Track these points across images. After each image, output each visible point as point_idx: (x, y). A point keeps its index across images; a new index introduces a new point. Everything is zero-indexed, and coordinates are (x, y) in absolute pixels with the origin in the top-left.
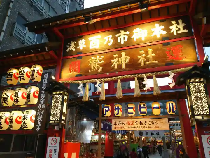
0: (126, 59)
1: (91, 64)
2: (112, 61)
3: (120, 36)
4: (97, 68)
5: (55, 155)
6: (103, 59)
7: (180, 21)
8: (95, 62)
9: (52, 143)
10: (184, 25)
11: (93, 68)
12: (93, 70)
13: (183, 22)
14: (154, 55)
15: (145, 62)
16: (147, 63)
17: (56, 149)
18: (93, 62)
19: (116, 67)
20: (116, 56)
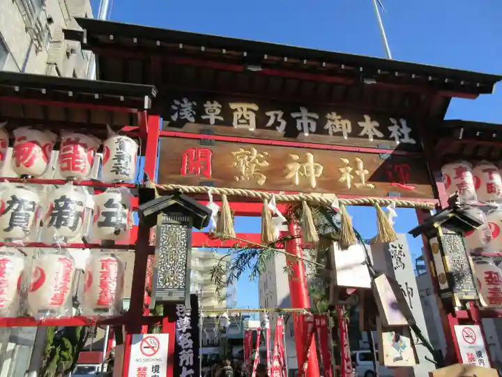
0: (316, 167)
1: (239, 162)
2: (290, 166)
3: (300, 118)
4: (254, 175)
6: (266, 158)
7: (403, 123)
8: (249, 159)
9: (145, 350)
10: (409, 130)
11: (244, 174)
12: (245, 177)
13: (408, 125)
14: (366, 172)
15: (353, 181)
16: (357, 185)
17: (158, 366)
18: (244, 161)
19: (297, 182)
20: (296, 157)
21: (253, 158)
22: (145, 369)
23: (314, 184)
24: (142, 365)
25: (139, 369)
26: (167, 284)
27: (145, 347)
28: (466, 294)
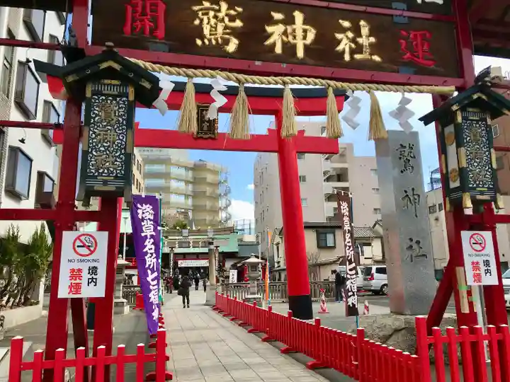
0: (305, 31)
1: (202, 20)
2: (269, 29)
4: (222, 38)
5: (93, 284)
6: (239, 16)
8: (215, 17)
9: (79, 249)
11: (208, 36)
12: (210, 40)
14: (372, 39)
15: (352, 52)
16: (358, 56)
17: (95, 268)
18: (209, 19)
19: (278, 50)
20: (278, 16)
21: (221, 15)
22: (80, 270)
23: (300, 53)
24: (76, 266)
25: (73, 271)
26: (101, 171)
27: (78, 246)
28: (482, 193)
